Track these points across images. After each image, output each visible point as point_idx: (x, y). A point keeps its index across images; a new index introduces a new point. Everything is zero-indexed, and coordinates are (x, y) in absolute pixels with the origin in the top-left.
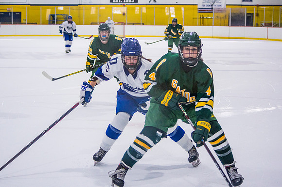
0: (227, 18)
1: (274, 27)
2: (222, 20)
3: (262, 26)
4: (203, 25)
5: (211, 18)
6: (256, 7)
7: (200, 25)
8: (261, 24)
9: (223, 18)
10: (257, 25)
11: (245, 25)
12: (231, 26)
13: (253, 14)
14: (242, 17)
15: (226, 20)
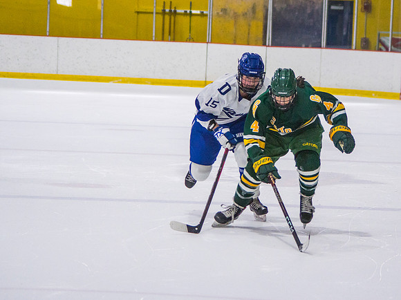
0: (260, 15)
2: (242, 21)
3: (382, 47)
4: (174, 40)
5: (202, 14)
7: (163, 40)
8: (380, 41)
9: (245, 14)
10: (366, 45)
11: (324, 43)
12: (274, 44)
13: (352, 3)
14: (311, 16)
15: (253, 23)
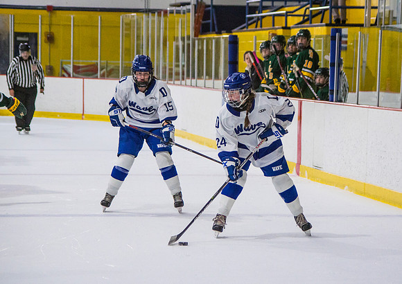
1: (103, 77)
3: (65, 73)
6: (45, 12)
8: (63, 69)
10: (50, 72)
13: (36, 35)
